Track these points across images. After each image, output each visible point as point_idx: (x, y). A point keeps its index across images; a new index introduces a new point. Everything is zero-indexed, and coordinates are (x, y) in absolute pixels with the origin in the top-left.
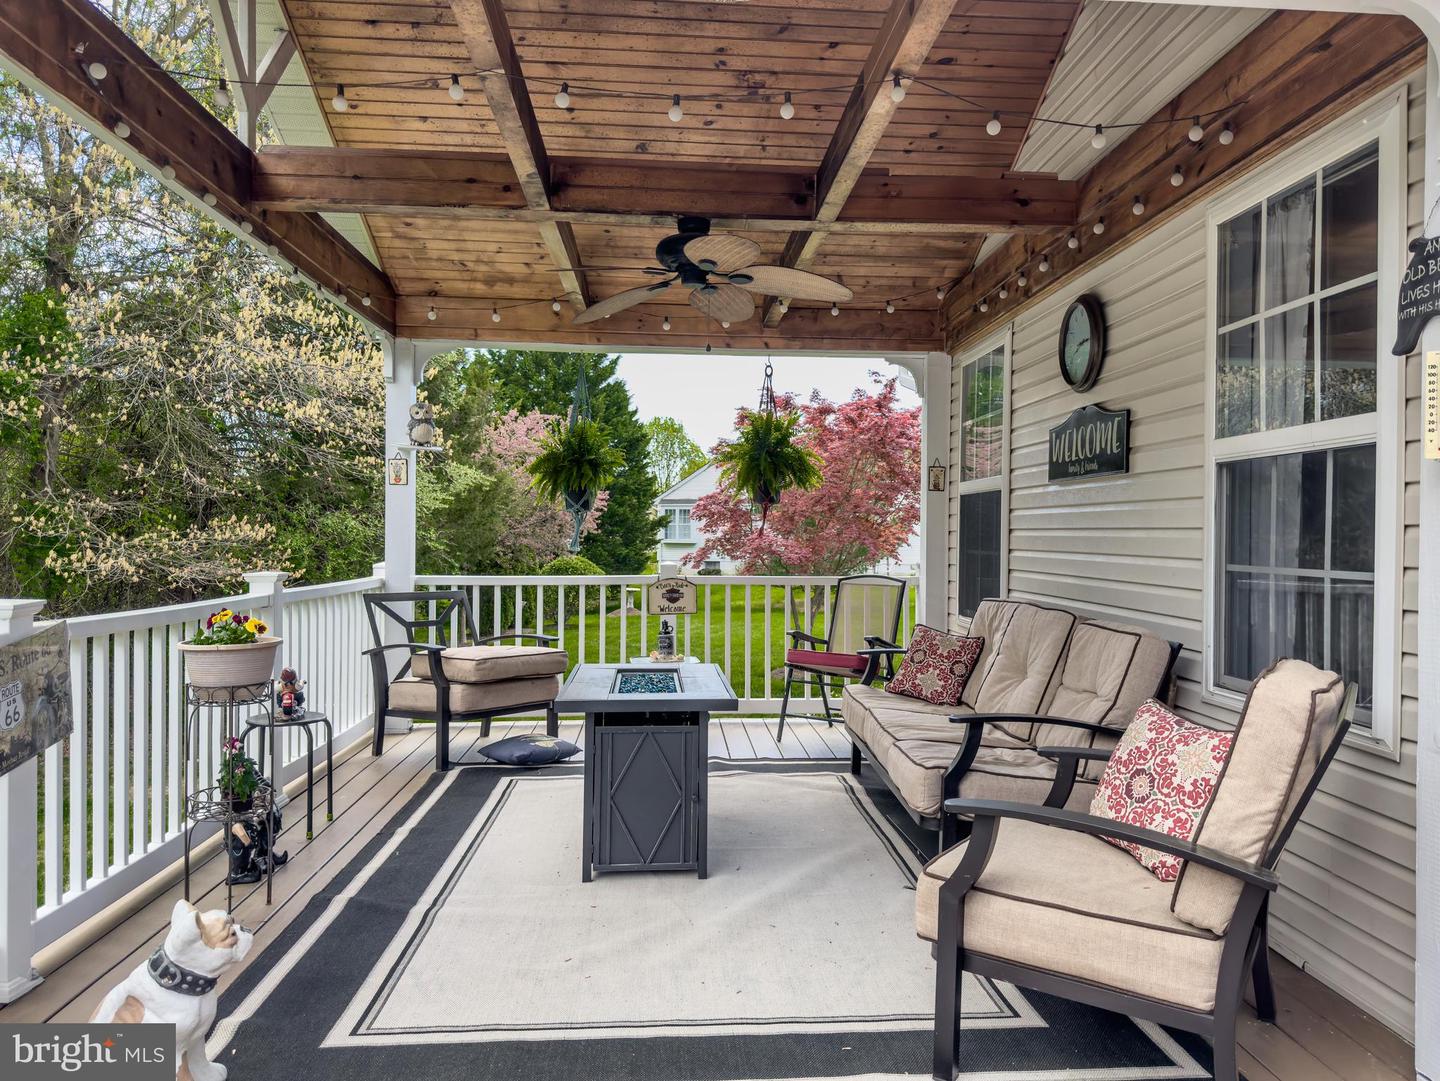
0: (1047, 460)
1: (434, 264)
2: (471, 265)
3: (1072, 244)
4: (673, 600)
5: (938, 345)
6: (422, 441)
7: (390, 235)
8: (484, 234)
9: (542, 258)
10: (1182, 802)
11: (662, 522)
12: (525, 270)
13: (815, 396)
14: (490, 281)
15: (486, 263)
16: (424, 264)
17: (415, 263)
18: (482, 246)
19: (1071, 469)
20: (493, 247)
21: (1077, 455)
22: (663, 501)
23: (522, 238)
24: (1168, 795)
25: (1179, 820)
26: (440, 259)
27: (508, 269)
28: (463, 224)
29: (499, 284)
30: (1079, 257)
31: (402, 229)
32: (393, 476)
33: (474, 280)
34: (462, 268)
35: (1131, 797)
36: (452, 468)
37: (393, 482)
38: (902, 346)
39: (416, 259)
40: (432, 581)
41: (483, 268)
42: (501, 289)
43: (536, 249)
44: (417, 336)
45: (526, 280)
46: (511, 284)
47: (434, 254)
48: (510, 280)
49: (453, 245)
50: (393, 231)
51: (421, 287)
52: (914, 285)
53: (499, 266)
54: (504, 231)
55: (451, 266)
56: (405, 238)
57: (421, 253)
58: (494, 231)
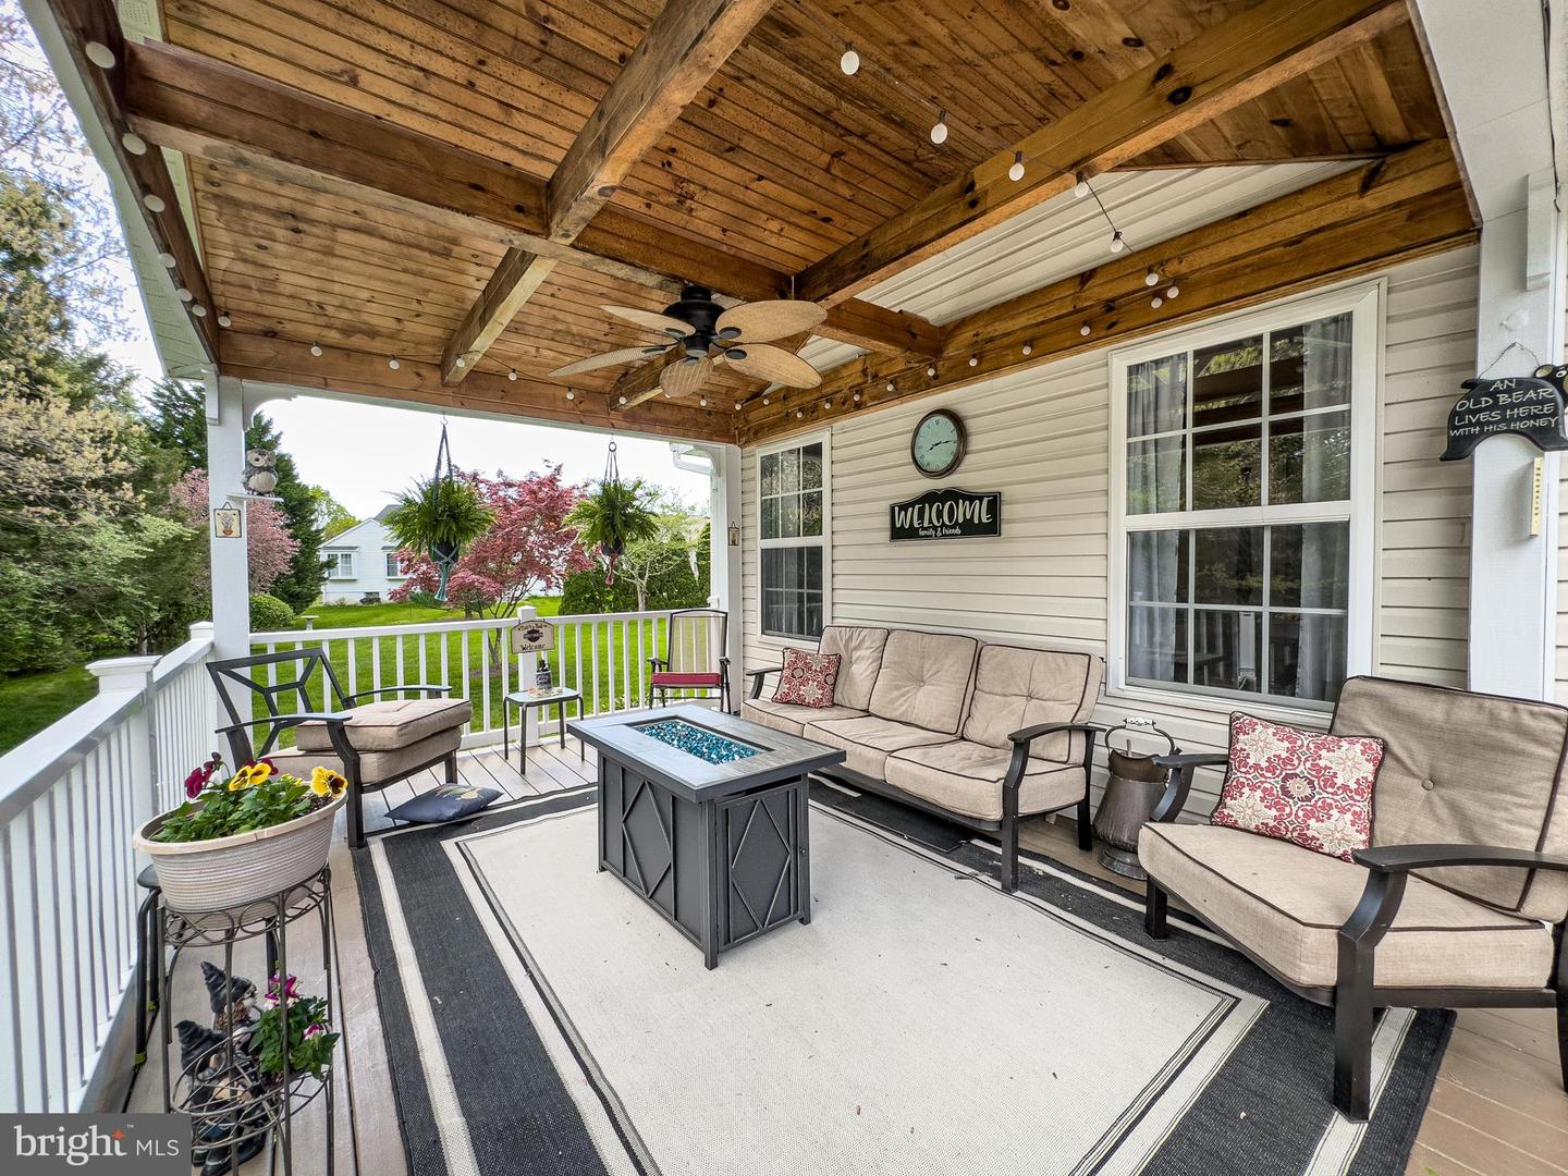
0: (888, 525)
1: (284, 301)
2: (330, 310)
3: (931, 372)
4: (533, 640)
5: (731, 439)
6: (262, 490)
7: (232, 254)
8: (361, 278)
9: (418, 316)
10: (1351, 798)
11: (330, 564)
12: (393, 325)
13: (500, 473)
14: (347, 331)
15: (351, 310)
16: (268, 299)
17: (257, 295)
18: (350, 291)
19: (922, 533)
20: (365, 295)
21: (930, 521)
22: (325, 548)
23: (403, 291)
24: (1335, 794)
25: (1355, 813)
26: (292, 297)
27: (376, 321)
28: (335, 262)
29: (360, 335)
30: (933, 382)
31: (251, 253)
32: (221, 528)
33: (329, 327)
34: (318, 310)
35: (1292, 797)
36: (145, 520)
37: (221, 533)
38: (709, 438)
39: (260, 291)
40: (272, 639)
41: (345, 315)
42: (357, 341)
43: (414, 306)
44: (250, 377)
45: (393, 336)
46: (373, 338)
47: (288, 290)
48: (373, 333)
49: (314, 284)
50: (236, 251)
51: (260, 324)
52: (726, 394)
53: (365, 317)
54: (384, 280)
55: (304, 307)
56: (255, 263)
57: (269, 286)
58: (370, 277)
